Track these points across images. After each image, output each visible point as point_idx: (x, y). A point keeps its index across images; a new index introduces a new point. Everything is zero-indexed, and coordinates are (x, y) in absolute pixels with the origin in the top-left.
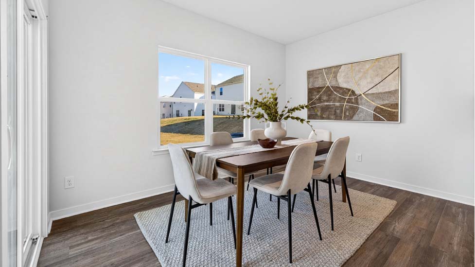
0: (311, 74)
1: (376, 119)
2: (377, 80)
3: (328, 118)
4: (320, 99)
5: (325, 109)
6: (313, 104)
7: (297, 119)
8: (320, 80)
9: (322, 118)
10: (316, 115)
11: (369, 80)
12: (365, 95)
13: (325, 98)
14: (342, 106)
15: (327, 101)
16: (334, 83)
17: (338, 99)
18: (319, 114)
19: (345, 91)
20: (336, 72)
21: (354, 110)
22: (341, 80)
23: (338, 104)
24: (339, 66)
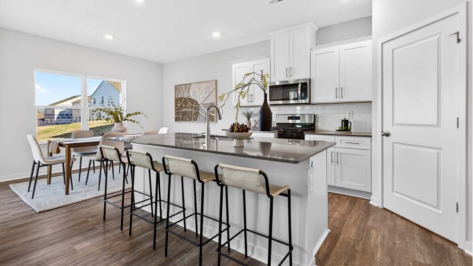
0: (177, 88)
1: (206, 121)
2: (207, 95)
3: (186, 120)
4: (181, 106)
5: (184, 113)
6: (178, 109)
7: (131, 120)
8: (181, 93)
9: (183, 120)
10: (180, 118)
11: (203, 95)
12: (203, 104)
13: (184, 106)
14: (191, 112)
15: (185, 108)
16: (188, 96)
17: (190, 106)
18: (181, 116)
19: (193, 101)
20: (189, 88)
21: (197, 114)
22: (191, 94)
23: (190, 110)
24: (190, 84)
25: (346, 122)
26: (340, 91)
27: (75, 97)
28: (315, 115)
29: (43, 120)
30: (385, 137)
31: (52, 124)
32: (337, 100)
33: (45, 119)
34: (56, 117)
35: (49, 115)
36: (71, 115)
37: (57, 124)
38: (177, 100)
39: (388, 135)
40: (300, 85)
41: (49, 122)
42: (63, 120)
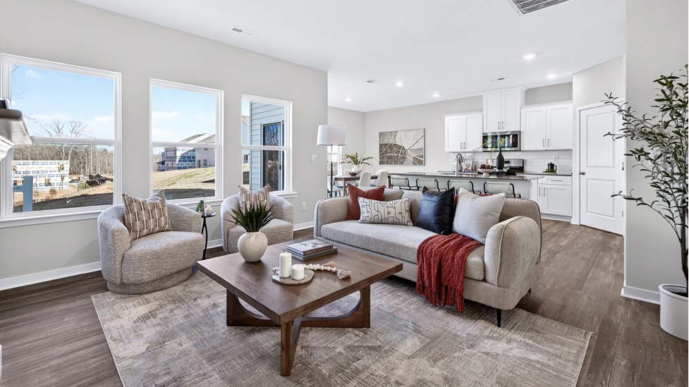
0: (381, 134)
1: (414, 164)
2: (415, 141)
3: (391, 164)
4: (386, 151)
5: (390, 158)
6: (382, 154)
8: (386, 139)
9: (388, 163)
10: (384, 161)
11: (411, 141)
12: (409, 150)
13: (389, 151)
14: (398, 156)
15: (390, 153)
16: (394, 142)
17: (396, 151)
18: (386, 160)
19: (399, 147)
20: (395, 135)
21: (404, 158)
22: (397, 139)
23: (396, 155)
24: (397, 132)
25: (552, 166)
26: (546, 141)
27: (199, 136)
28: (523, 160)
29: (163, 163)
30: (581, 175)
31: (173, 168)
32: (544, 148)
33: (166, 163)
34: (177, 160)
35: (171, 157)
36: (194, 157)
37: (179, 168)
38: (381, 146)
39: (583, 174)
40: (511, 136)
41: (170, 165)
42: (185, 164)
